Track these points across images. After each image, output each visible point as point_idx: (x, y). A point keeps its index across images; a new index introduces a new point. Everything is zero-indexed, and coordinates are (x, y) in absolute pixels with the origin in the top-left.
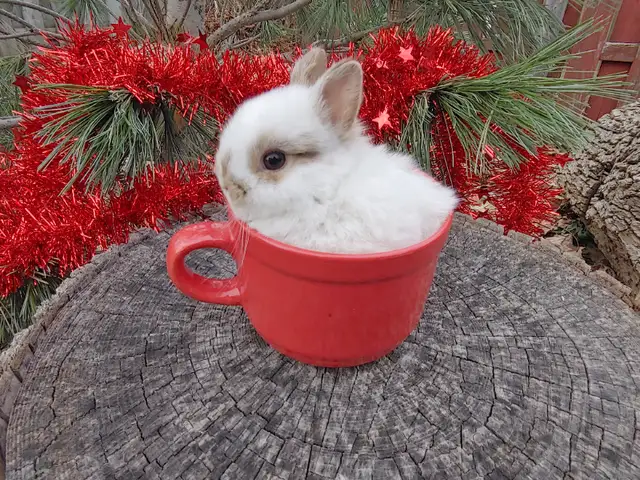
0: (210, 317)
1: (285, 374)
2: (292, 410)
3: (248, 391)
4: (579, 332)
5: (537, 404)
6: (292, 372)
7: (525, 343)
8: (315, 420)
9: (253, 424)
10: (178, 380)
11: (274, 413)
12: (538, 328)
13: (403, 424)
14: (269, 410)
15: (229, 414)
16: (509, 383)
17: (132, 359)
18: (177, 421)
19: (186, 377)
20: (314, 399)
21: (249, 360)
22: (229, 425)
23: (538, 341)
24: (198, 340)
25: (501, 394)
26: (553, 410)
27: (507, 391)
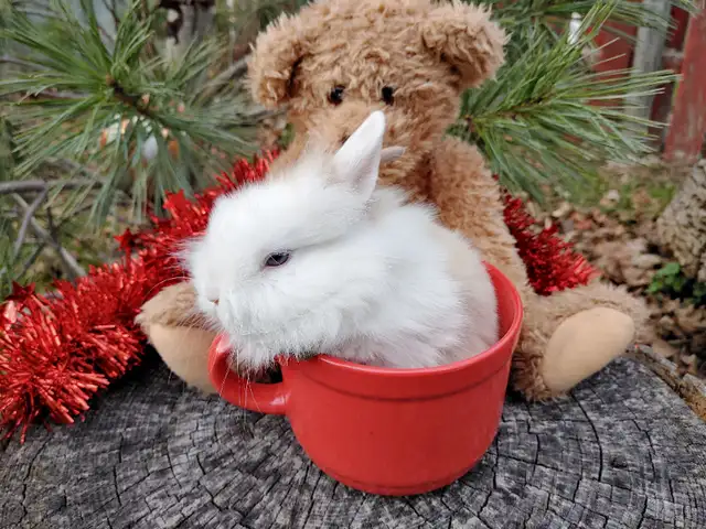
0: (193, 409)
1: (267, 469)
2: (270, 504)
3: (226, 485)
4: (602, 413)
5: (538, 492)
6: (276, 464)
7: (538, 428)
8: (294, 514)
9: (227, 520)
10: (152, 476)
11: (251, 508)
12: (557, 411)
13: (389, 516)
14: (247, 504)
15: (204, 509)
16: (512, 472)
17: (106, 455)
18: (149, 517)
19: (162, 473)
20: (296, 493)
21: (230, 454)
22: (202, 521)
23: (554, 425)
24: (177, 434)
25: (501, 482)
26: (555, 498)
27: (508, 481)
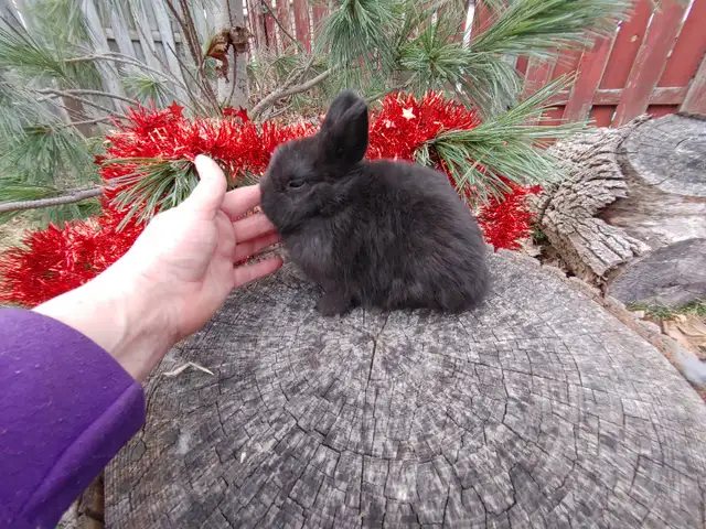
0: (271, 345)
1: (335, 391)
2: (344, 423)
3: (306, 410)
4: (565, 331)
5: (542, 400)
6: (341, 388)
7: (525, 345)
8: (364, 430)
9: (312, 440)
10: (247, 405)
11: (329, 429)
12: (533, 330)
13: (437, 429)
14: (325, 426)
15: (292, 433)
16: (516, 382)
17: (209, 389)
18: (249, 443)
19: (255, 401)
20: (361, 412)
21: (305, 381)
22: (293, 443)
23: (535, 342)
24: (262, 366)
25: (512, 394)
26: (555, 403)
27: (516, 390)
